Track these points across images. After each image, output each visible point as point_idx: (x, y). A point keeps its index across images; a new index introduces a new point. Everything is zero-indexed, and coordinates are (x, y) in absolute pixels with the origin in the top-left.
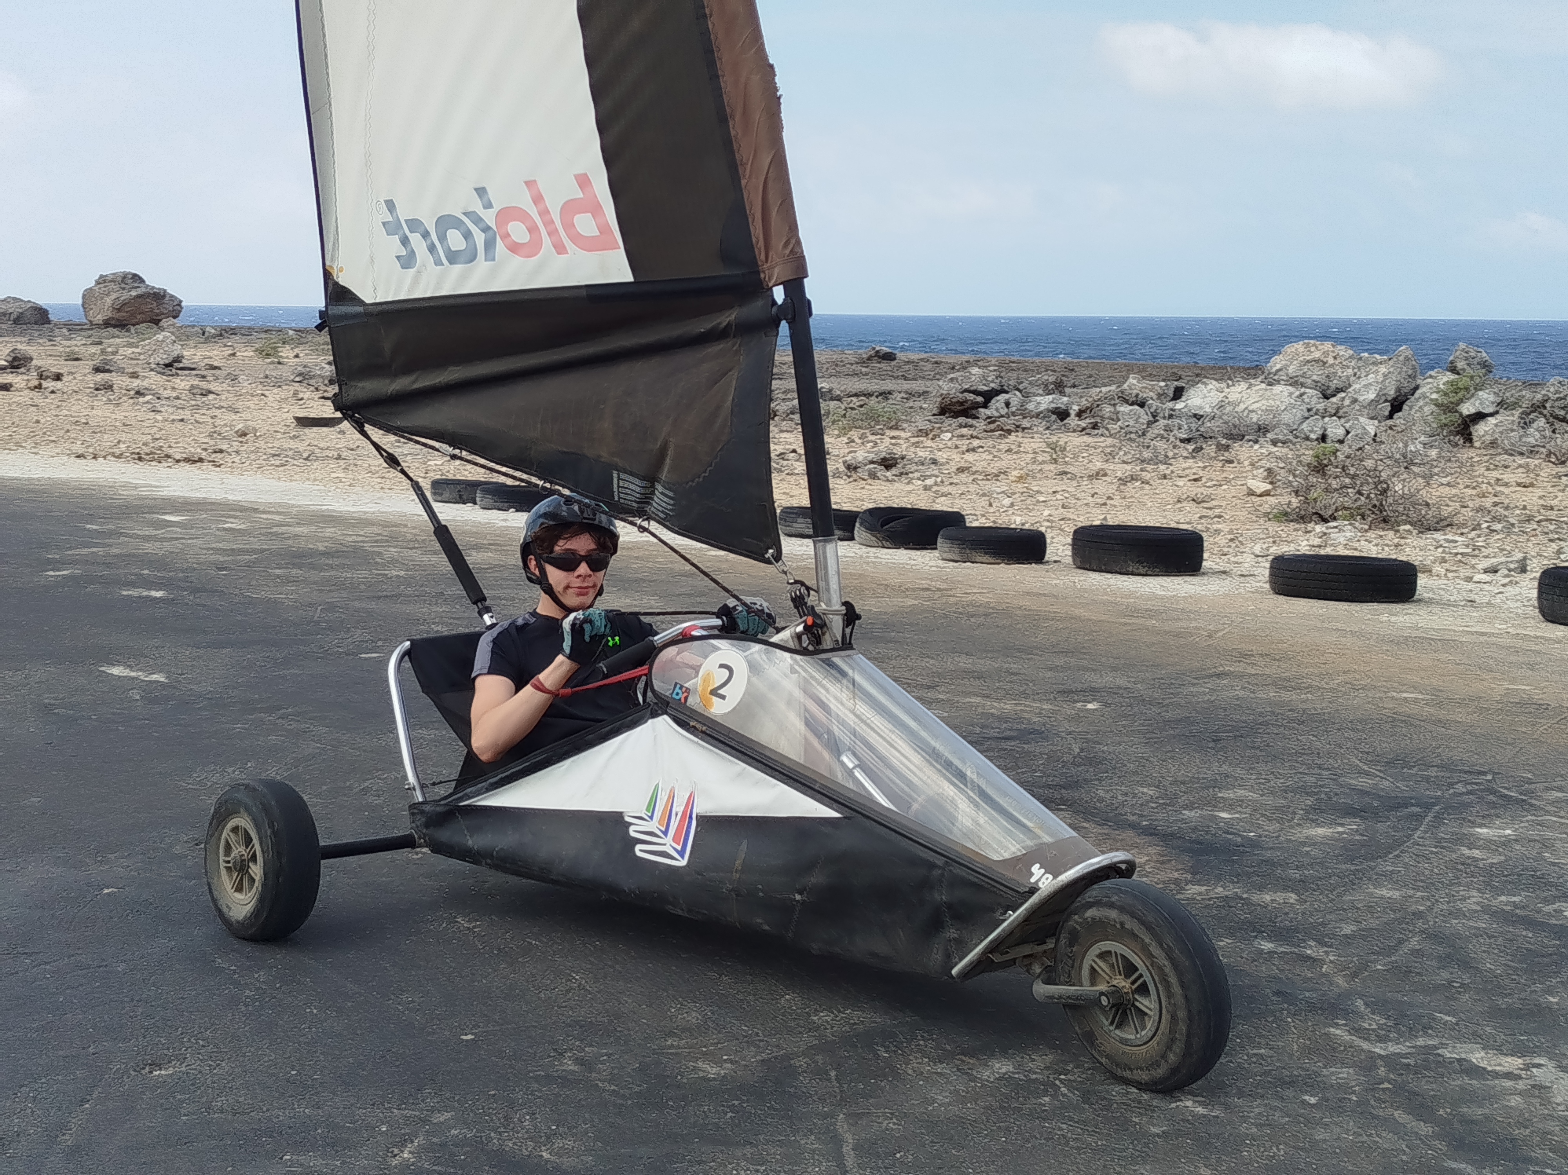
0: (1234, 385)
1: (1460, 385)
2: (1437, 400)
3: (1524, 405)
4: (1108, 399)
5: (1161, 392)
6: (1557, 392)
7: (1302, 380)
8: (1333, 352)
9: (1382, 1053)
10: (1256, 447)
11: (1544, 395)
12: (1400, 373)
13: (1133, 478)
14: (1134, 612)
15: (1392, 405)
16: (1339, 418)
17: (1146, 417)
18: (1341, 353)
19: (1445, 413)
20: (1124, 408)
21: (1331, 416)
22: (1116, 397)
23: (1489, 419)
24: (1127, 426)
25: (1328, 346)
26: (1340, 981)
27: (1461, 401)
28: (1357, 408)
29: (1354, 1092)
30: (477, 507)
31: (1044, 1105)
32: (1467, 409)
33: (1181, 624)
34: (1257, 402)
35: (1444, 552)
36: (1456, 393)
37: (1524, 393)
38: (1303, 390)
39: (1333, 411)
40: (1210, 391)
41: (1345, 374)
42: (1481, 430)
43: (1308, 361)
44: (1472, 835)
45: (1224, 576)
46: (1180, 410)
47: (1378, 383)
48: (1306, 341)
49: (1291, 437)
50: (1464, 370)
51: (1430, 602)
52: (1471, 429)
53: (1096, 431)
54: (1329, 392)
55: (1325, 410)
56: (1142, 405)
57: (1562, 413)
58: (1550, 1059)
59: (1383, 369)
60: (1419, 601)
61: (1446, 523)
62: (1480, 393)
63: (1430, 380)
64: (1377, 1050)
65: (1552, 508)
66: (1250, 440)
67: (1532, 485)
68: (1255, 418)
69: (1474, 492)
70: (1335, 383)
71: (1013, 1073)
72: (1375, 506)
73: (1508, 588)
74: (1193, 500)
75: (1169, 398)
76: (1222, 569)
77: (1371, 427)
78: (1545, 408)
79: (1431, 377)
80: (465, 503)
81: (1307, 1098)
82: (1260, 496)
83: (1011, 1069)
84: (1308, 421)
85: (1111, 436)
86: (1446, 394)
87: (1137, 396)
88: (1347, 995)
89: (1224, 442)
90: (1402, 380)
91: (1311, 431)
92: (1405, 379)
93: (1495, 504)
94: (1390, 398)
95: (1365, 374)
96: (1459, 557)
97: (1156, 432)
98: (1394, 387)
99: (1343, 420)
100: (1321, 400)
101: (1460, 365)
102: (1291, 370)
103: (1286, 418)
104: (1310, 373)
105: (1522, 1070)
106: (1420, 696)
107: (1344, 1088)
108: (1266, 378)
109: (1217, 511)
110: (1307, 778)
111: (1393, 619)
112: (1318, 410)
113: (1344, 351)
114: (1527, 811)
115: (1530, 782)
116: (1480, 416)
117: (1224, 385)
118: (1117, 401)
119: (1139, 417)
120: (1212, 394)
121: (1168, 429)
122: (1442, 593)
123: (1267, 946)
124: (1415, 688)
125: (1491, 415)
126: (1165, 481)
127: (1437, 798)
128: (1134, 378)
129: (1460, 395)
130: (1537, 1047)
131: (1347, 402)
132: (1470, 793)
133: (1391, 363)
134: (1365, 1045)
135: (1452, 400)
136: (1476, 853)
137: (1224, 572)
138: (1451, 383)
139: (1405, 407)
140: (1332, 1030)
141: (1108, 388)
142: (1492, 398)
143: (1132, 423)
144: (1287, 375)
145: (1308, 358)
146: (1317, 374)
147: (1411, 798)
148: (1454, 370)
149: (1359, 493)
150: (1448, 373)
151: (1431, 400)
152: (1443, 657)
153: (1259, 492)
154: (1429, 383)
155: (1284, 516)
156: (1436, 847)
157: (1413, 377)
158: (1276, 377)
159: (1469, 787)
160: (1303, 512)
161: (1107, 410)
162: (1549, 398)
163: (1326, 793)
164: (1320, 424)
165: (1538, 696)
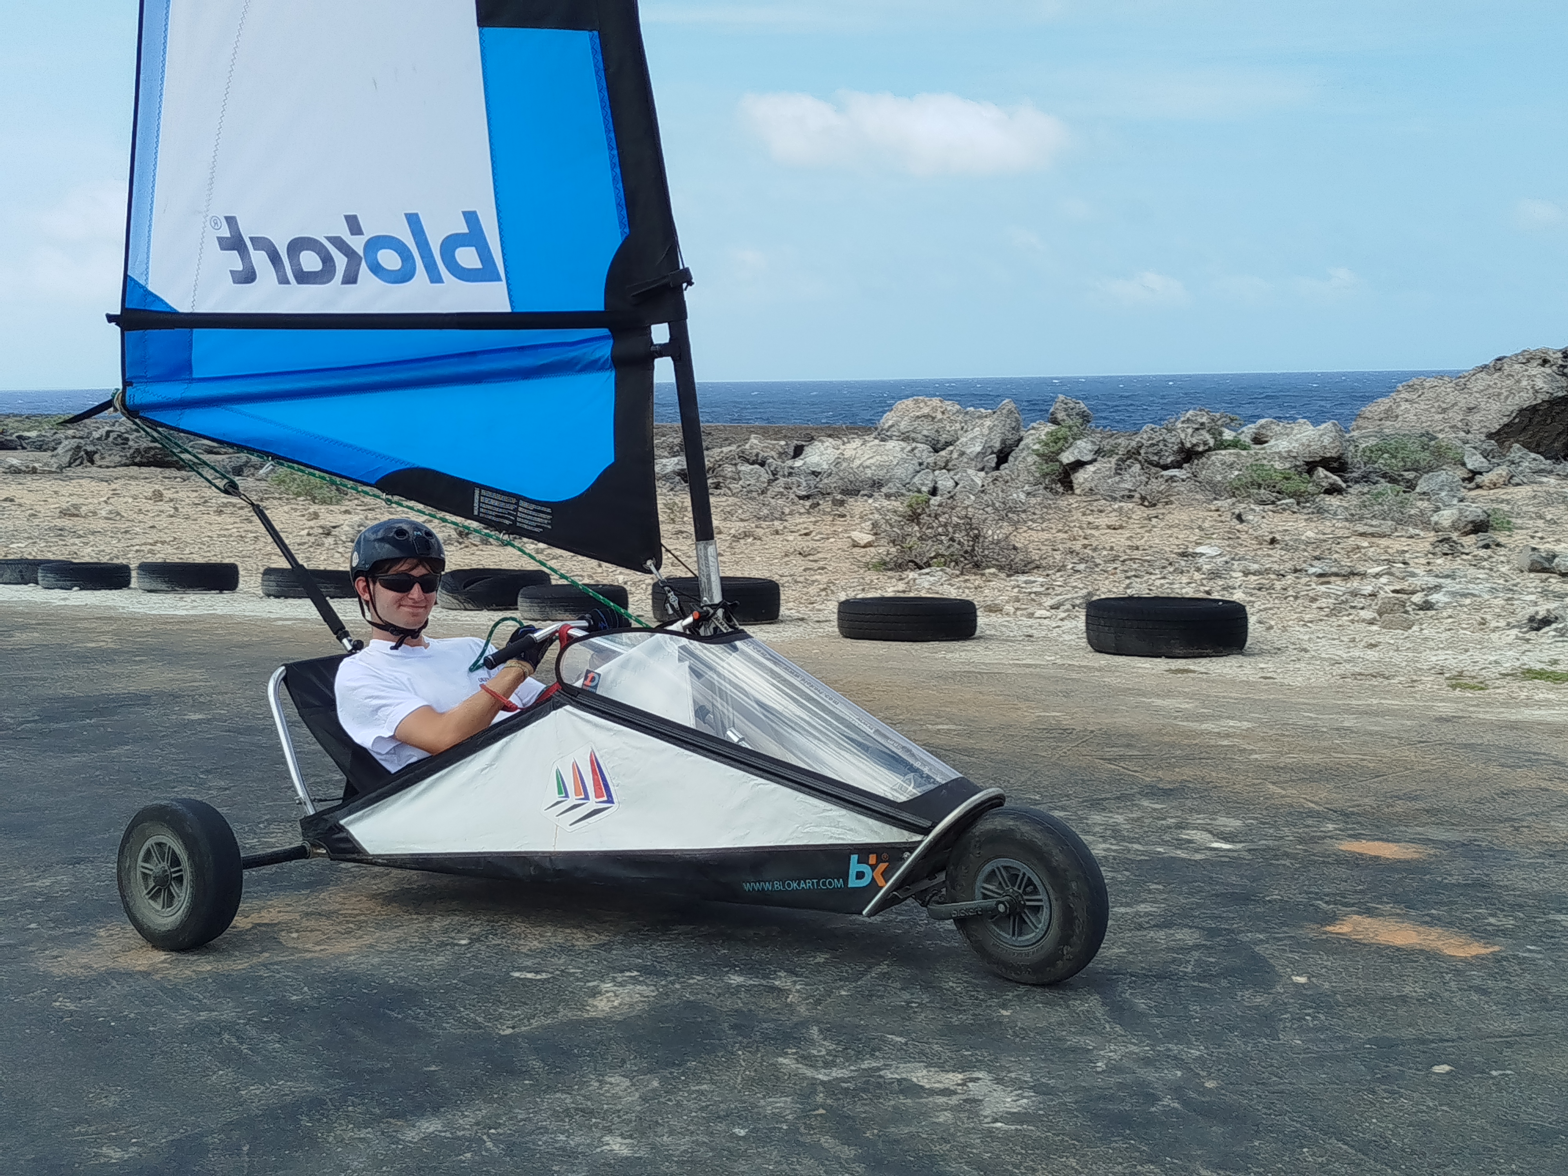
0: (849, 442)
1: (1059, 435)
2: (1038, 450)
3: (1120, 453)
4: (729, 459)
5: (781, 450)
6: (1150, 438)
7: (913, 435)
8: (941, 407)
9: (825, 1079)
10: (870, 501)
11: (1138, 442)
12: (1004, 426)
13: (746, 535)
15: (998, 457)
16: (949, 470)
17: (766, 476)
18: (949, 408)
19: (1047, 463)
20: (745, 468)
21: (941, 469)
22: (737, 457)
23: (1088, 466)
24: (749, 485)
25: (936, 401)
26: (802, 1009)
27: (1061, 450)
28: (965, 460)
29: (786, 1121)
30: (39, 587)
31: (464, 1162)
32: (1067, 458)
34: (871, 458)
35: (1019, 592)
36: (1056, 443)
37: (1119, 441)
38: (914, 445)
39: (943, 464)
40: (826, 448)
41: (953, 428)
42: (1080, 477)
43: (918, 417)
45: (800, 623)
46: (798, 467)
47: (983, 435)
48: (915, 397)
49: (904, 491)
50: (1064, 420)
51: (991, 638)
52: (1072, 477)
53: (719, 491)
54: (939, 446)
55: (935, 463)
56: (762, 464)
57: (1156, 458)
58: (989, 1072)
59: (988, 423)
60: (980, 637)
61: (1033, 565)
62: (1079, 442)
63: (1032, 432)
64: (820, 1077)
65: (1137, 548)
66: (866, 495)
67: (1121, 527)
68: (869, 473)
69: (1065, 536)
70: (944, 438)
71: (440, 1131)
72: (966, 552)
73: (1066, 622)
74: (800, 554)
75: (789, 457)
76: (801, 616)
77: (979, 478)
78: (1140, 454)
79: (1033, 428)
80: (26, 584)
81: (736, 1130)
82: (864, 547)
83: (440, 1128)
84: (919, 475)
85: (733, 495)
86: (1046, 444)
87: (757, 455)
88: (804, 1024)
89: (839, 497)
90: (1007, 433)
91: (923, 484)
92: (1009, 431)
93: (1085, 547)
94: (995, 450)
95: (971, 427)
96: (1033, 596)
97: (777, 490)
98: (999, 439)
99: (952, 473)
100: (932, 454)
101: (1061, 415)
102: (903, 426)
103: (899, 472)
104: (920, 428)
105: (958, 1085)
106: (953, 727)
107: (778, 1117)
108: (879, 434)
109: (821, 564)
111: (949, 656)
112: (928, 464)
113: (952, 407)
116: (1079, 465)
117: (839, 442)
118: (739, 461)
119: (760, 476)
120: (828, 452)
121: (788, 487)
122: (1004, 629)
123: (736, 979)
124: (951, 720)
125: (1090, 462)
126: (777, 536)
128: (755, 438)
129: (1060, 444)
130: (979, 1061)
131: (955, 455)
133: (995, 416)
134: (809, 1073)
135: (1052, 449)
137: (802, 619)
138: (1050, 434)
139: (1011, 458)
140: (780, 1060)
141: (729, 448)
142: (1089, 446)
143: (753, 482)
144: (899, 431)
145: (917, 414)
146: (927, 429)
148: (1055, 421)
149: (952, 539)
150: (1049, 424)
151: (1033, 450)
152: (985, 689)
153: (862, 543)
154: (1032, 435)
155: (883, 566)
157: (1016, 429)
158: (888, 434)
160: (900, 561)
161: (729, 469)
162: (1143, 445)
164: (931, 477)
165: (1066, 722)
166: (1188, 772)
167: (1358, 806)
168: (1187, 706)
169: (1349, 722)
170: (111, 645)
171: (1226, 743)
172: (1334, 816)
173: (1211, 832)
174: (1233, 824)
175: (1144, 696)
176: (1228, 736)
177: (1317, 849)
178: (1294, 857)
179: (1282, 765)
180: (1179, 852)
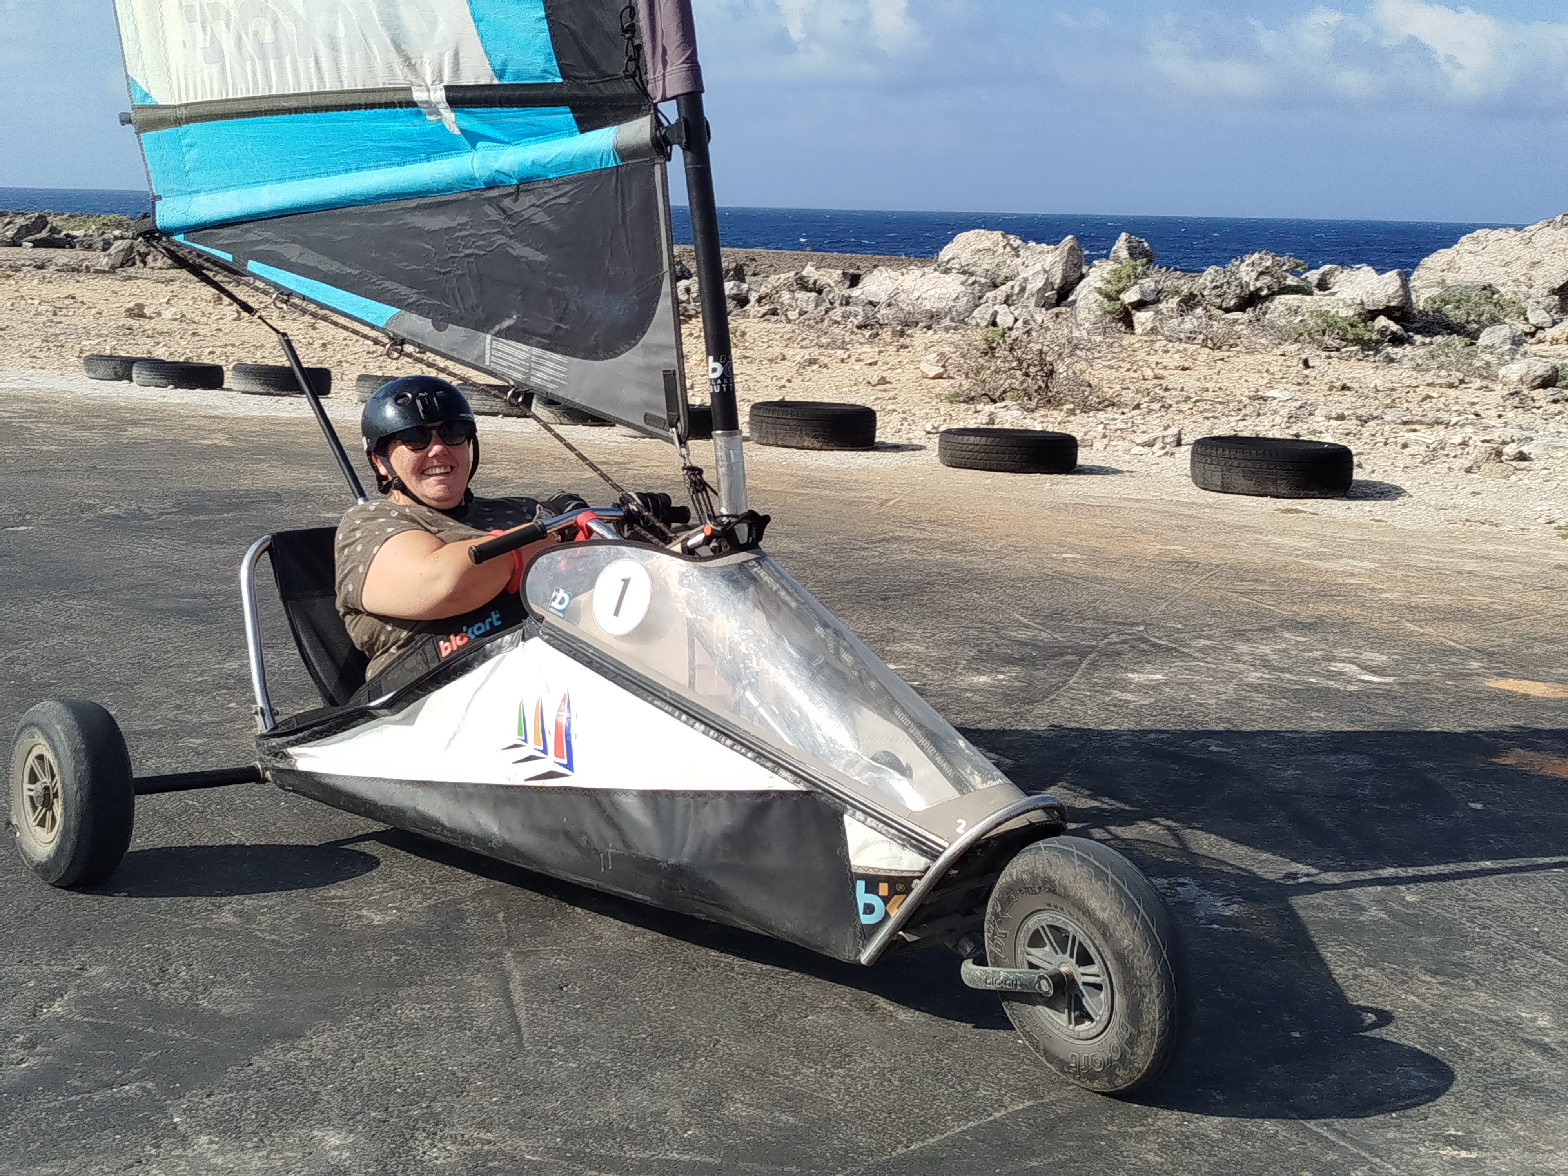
0: (908, 273)
1: (1123, 273)
2: (1101, 288)
3: (1183, 294)
4: (788, 286)
5: (837, 279)
6: (1213, 281)
7: (973, 268)
8: (1003, 241)
10: (930, 333)
11: (1202, 284)
12: (1066, 262)
13: (812, 362)
14: (808, 482)
15: (1058, 293)
16: (1009, 305)
17: (823, 304)
18: (1011, 243)
19: (1108, 301)
20: (802, 295)
21: (1001, 304)
22: (795, 284)
23: (1150, 306)
24: (806, 312)
25: (997, 235)
27: (1123, 289)
28: (1026, 296)
30: (134, 384)
32: (1131, 296)
33: (853, 494)
34: (931, 290)
35: (1105, 428)
36: (1119, 281)
37: (1182, 282)
39: (1004, 299)
40: (885, 278)
41: (1014, 263)
42: (1142, 318)
43: (979, 250)
44: (1124, 680)
45: (896, 450)
46: (856, 297)
47: (1045, 271)
48: (977, 230)
50: (1126, 259)
51: (1089, 471)
52: (1133, 316)
53: (776, 318)
54: (999, 281)
55: (996, 297)
56: (820, 292)
57: (1219, 300)
59: (1050, 259)
61: (1107, 403)
62: (1142, 281)
63: (1094, 269)
65: (1207, 390)
66: (924, 327)
67: (1189, 368)
68: (928, 305)
69: (1135, 375)
70: (1005, 272)
72: (1041, 387)
73: (1163, 458)
74: (869, 383)
75: (846, 286)
77: (1039, 314)
78: (1202, 296)
79: (1096, 266)
80: (120, 380)
82: (933, 378)
85: (790, 322)
86: (1109, 282)
87: (815, 283)
89: (899, 328)
90: (1068, 269)
91: (982, 318)
92: (1070, 268)
93: (1155, 386)
94: (1056, 287)
95: (1033, 262)
96: (1119, 432)
97: (834, 318)
98: (1060, 276)
99: (1012, 308)
100: (992, 288)
101: (1123, 254)
102: (963, 259)
103: (958, 305)
104: (981, 261)
106: (1079, 556)
108: (939, 267)
109: (891, 394)
110: (971, 631)
111: (1055, 488)
112: (988, 297)
113: (1013, 241)
114: (1176, 657)
115: (1179, 631)
116: (1140, 305)
117: (898, 273)
118: (796, 288)
119: (817, 304)
120: (887, 281)
121: (846, 316)
124: (1073, 548)
125: (1152, 303)
126: (842, 365)
127: (1093, 647)
128: (812, 265)
129: (1122, 283)
131: (1016, 290)
132: (1123, 642)
133: (1058, 252)
135: (1114, 288)
136: (1129, 696)
137: (896, 447)
138: (1115, 271)
139: (1071, 295)
141: (788, 275)
142: (1152, 286)
143: (810, 309)
144: (959, 264)
145: (981, 247)
146: (987, 263)
147: (1069, 647)
148: (1117, 260)
149: (1027, 375)
150: (1112, 262)
151: (1096, 288)
152: (1100, 521)
153: (931, 375)
154: (1093, 272)
155: (954, 398)
156: (1090, 691)
157: (1078, 266)
158: (948, 266)
159: (1122, 637)
160: (973, 394)
161: (786, 296)
162: (1206, 287)
163: (988, 645)
164: (991, 311)
165: (1190, 555)
166: (1323, 609)
167: (1499, 646)
168: (1305, 545)
169: (1470, 565)
170: (225, 443)
171: (1353, 581)
172: (1477, 655)
173: (1358, 665)
174: (1380, 659)
175: (1261, 533)
176: (1353, 575)
177: (1469, 685)
178: (1446, 692)
179: (1413, 604)
180: (1331, 683)
